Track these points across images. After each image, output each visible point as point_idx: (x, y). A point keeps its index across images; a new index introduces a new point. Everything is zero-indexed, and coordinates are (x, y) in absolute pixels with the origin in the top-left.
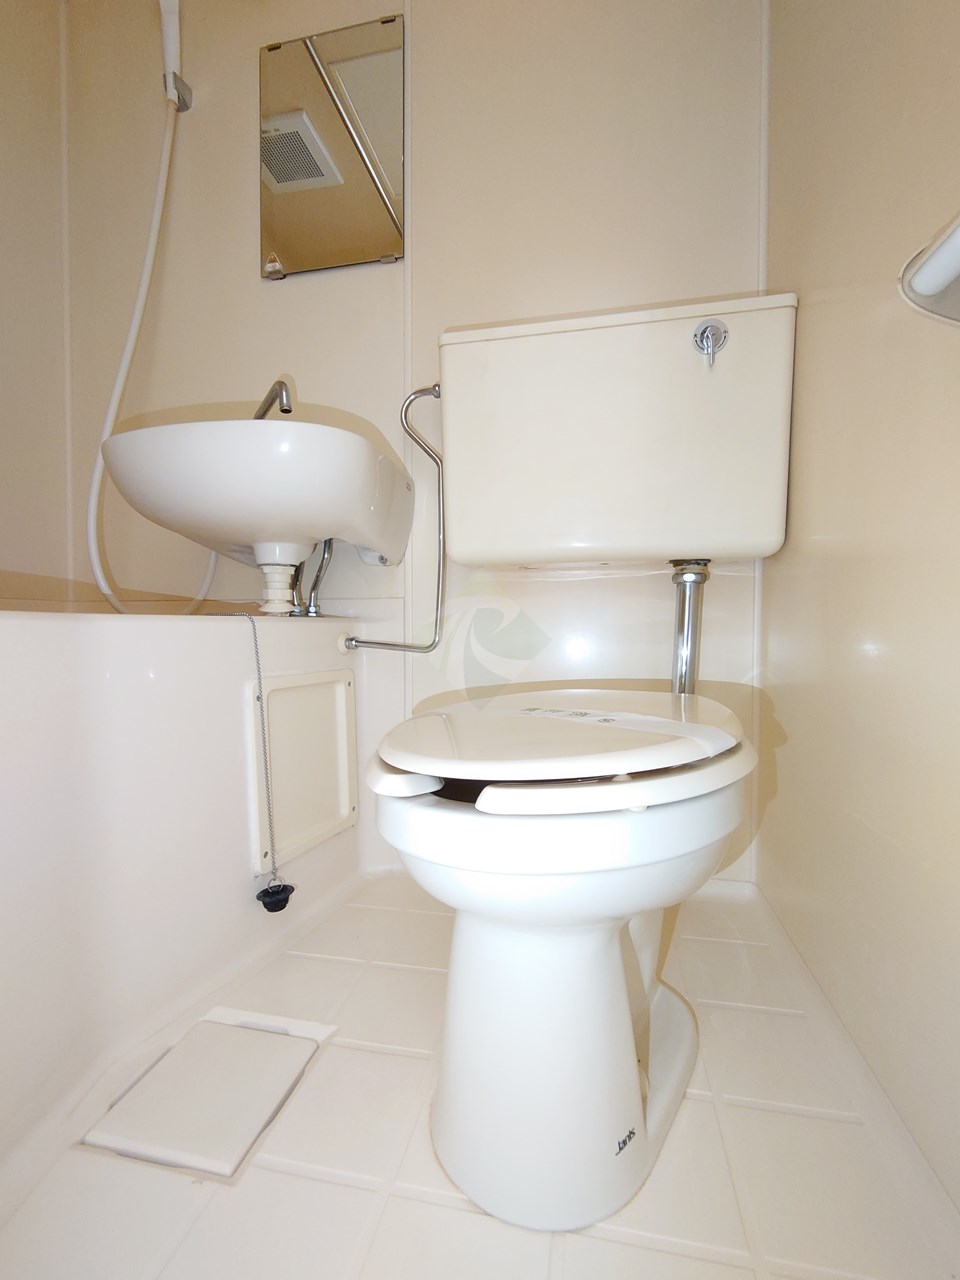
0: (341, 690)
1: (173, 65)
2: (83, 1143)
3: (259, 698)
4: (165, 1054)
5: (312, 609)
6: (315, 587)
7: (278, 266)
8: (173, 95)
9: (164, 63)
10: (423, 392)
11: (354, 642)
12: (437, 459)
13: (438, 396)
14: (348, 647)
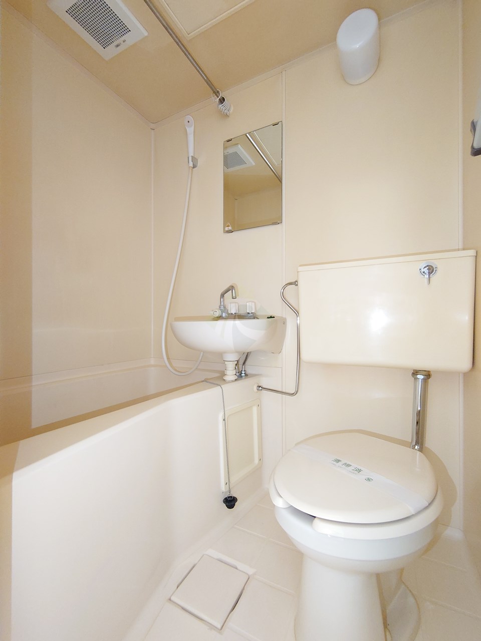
0: (255, 409)
1: (191, 154)
2: (170, 599)
3: (224, 420)
4: (193, 567)
5: (243, 372)
6: (244, 363)
7: (230, 228)
8: (191, 164)
9: (188, 153)
10: (290, 284)
11: (260, 388)
12: (297, 313)
13: (297, 285)
14: (258, 390)
